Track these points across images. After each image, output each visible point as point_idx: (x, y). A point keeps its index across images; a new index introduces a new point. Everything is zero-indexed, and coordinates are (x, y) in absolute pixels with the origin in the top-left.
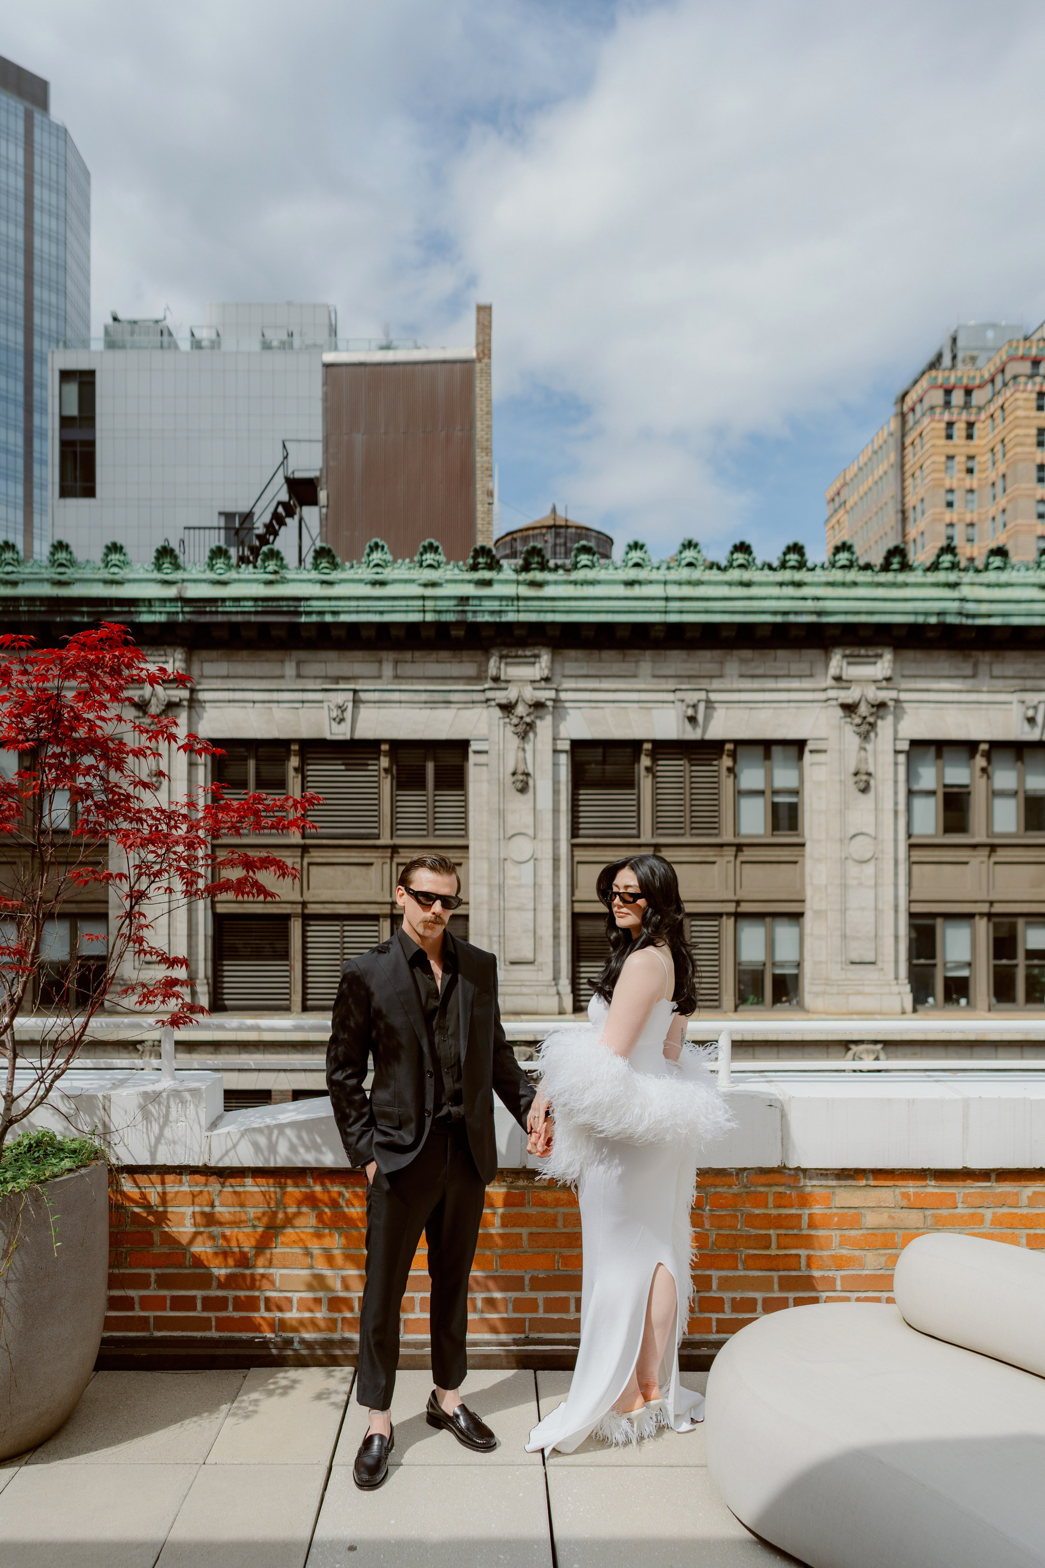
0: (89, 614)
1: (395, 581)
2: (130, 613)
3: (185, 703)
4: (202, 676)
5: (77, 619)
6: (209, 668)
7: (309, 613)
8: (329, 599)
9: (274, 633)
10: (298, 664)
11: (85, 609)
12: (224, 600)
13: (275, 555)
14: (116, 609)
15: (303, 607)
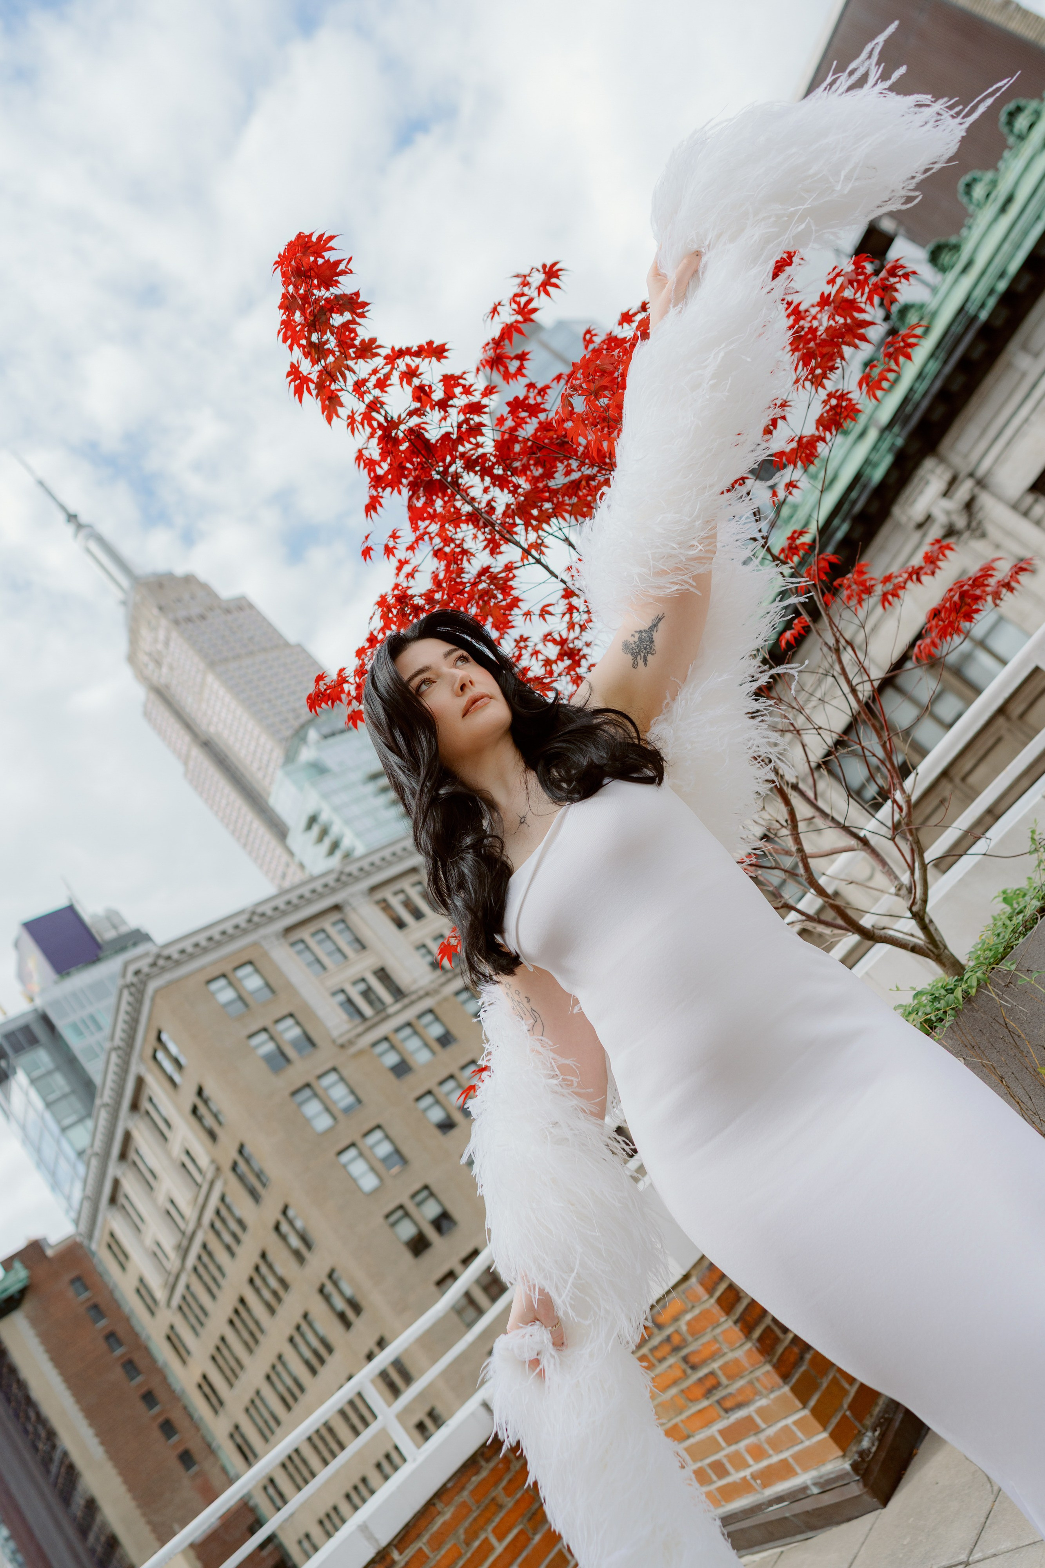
0: (843, 521)
1: (1017, 184)
2: (865, 486)
3: (977, 490)
4: (966, 456)
5: (840, 535)
6: (963, 445)
7: (983, 306)
8: (983, 273)
9: (976, 354)
10: (1025, 347)
11: (836, 522)
12: (911, 390)
13: (905, 310)
14: (854, 495)
15: (972, 309)
